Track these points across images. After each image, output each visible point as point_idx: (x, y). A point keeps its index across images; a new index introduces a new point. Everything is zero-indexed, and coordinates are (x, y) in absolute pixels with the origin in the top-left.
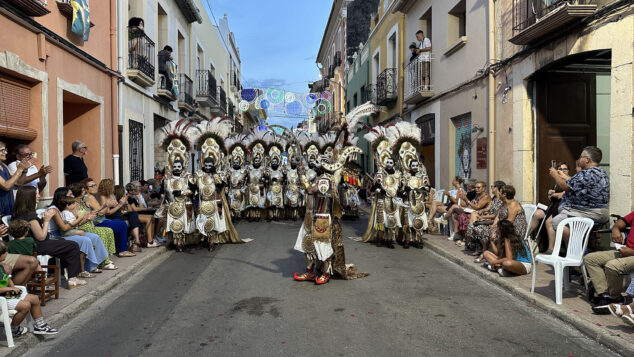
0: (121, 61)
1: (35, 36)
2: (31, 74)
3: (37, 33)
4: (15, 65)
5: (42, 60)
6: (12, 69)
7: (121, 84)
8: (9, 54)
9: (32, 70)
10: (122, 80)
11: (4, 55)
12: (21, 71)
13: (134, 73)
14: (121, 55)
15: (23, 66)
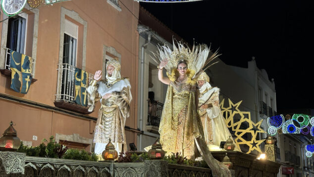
0: (141, 121)
1: (88, 122)
2: (85, 142)
3: (90, 121)
4: (77, 139)
5: (91, 133)
6: (76, 141)
7: (141, 135)
8: (74, 135)
9: (85, 140)
10: (142, 133)
11: (72, 136)
12: (80, 141)
13: (150, 127)
14: (141, 118)
15: (81, 139)
